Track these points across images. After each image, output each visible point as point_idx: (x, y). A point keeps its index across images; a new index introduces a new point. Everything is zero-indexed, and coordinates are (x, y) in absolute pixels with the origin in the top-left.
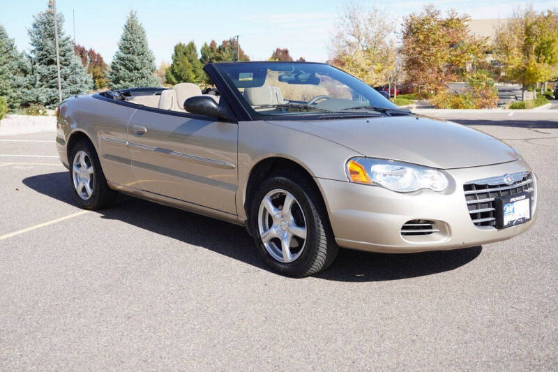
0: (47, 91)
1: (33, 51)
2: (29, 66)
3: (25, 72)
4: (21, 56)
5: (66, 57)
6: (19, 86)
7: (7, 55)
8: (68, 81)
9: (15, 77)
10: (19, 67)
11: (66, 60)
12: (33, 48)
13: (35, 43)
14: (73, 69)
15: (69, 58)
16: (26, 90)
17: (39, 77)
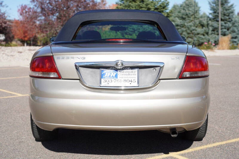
0: (216, 37)
1: (210, 14)
2: (205, 22)
3: (203, 26)
4: (201, 17)
5: (229, 17)
6: (198, 34)
7: (193, 16)
8: (229, 31)
9: (197, 29)
10: (199, 23)
11: (229, 18)
12: (211, 12)
13: (212, 9)
14: (233, 24)
15: (231, 17)
16: (202, 36)
17: (211, 28)
